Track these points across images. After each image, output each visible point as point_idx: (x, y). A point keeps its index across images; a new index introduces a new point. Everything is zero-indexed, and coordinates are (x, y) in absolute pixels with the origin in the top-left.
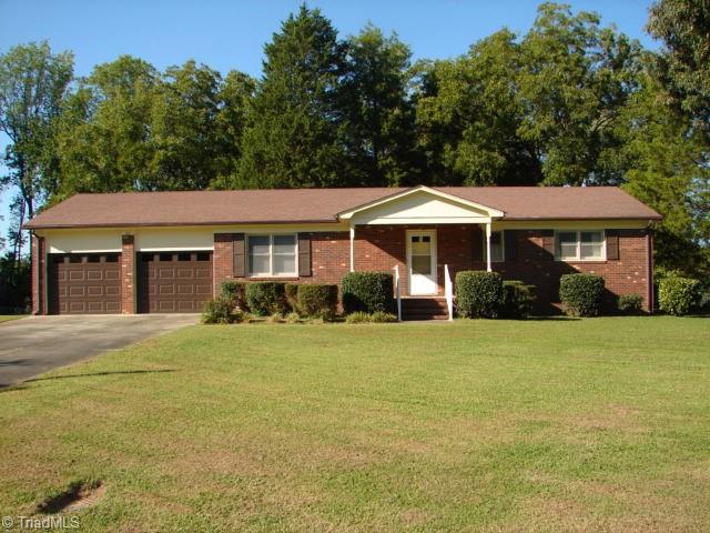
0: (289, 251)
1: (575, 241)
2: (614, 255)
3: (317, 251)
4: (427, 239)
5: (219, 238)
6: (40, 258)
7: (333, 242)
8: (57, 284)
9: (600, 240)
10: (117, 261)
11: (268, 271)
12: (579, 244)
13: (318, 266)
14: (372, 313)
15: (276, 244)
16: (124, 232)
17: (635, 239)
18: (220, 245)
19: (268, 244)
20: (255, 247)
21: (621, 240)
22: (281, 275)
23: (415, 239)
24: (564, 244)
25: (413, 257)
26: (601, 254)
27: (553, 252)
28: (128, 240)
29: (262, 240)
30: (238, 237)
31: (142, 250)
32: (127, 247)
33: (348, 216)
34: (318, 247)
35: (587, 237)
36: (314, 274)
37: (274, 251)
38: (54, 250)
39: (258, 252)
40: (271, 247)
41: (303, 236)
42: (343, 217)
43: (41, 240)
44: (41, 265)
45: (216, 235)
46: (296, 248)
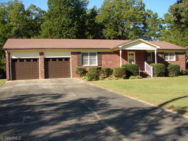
0: (94, 58)
1: (168, 56)
2: (177, 59)
3: (103, 58)
4: (132, 54)
5: (73, 53)
6: (9, 60)
7: (108, 55)
8: (15, 69)
9: (174, 55)
10: (37, 61)
11: (88, 64)
12: (169, 56)
13: (103, 62)
14: (136, 76)
16: (40, 51)
17: (182, 55)
18: (73, 56)
19: (88, 56)
20: (84, 56)
21: (179, 55)
22: (92, 65)
23: (130, 54)
24: (166, 56)
25: (129, 60)
26: (174, 59)
27: (164, 59)
28: (41, 54)
29: (86, 54)
30: (79, 53)
31: (46, 57)
32: (41, 56)
33: (121, 47)
34: (104, 56)
35: (171, 54)
36: (102, 65)
37: (90, 58)
38: (14, 57)
39: (85, 58)
40: (89, 56)
41: (99, 53)
42: (119, 47)
43: (9, 54)
44: (9, 63)
45: (72, 52)
46: (97, 56)
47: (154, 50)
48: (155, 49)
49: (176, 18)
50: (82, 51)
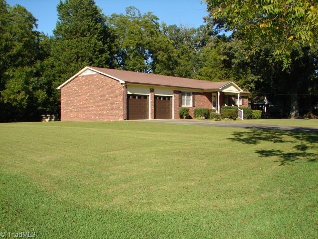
2: (243, 103)
3: (196, 98)
6: (126, 95)
9: (241, 99)
10: (147, 98)
11: (185, 104)
13: (196, 103)
15: (187, 95)
16: (151, 87)
18: (176, 94)
21: (245, 99)
22: (188, 106)
24: (236, 100)
25: (213, 102)
26: (241, 102)
28: (152, 90)
29: (183, 94)
30: (179, 92)
32: (152, 93)
36: (196, 106)
37: (187, 98)
38: (129, 93)
39: (183, 97)
40: (186, 96)
41: (193, 93)
42: (220, 88)
45: (174, 91)
46: (191, 97)
47: (238, 94)
48: (239, 92)
49: (227, 57)
50: (183, 90)
